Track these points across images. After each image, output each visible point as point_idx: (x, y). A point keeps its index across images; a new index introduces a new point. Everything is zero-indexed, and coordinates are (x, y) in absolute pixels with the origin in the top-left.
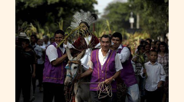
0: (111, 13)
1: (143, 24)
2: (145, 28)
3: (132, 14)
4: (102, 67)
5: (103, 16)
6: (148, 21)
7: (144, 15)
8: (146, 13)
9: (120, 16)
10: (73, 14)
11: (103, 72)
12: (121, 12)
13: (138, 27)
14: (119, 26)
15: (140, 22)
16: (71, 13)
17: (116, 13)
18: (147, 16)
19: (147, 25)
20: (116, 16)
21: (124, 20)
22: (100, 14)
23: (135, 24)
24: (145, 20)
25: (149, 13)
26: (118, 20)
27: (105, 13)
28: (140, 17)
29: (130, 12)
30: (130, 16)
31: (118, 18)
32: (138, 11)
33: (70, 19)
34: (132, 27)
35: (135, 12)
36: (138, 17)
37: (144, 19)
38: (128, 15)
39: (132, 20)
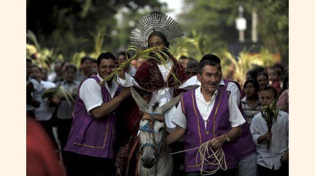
0: (196, 10)
1: (265, 32)
2: (270, 40)
3: (241, 9)
4: (206, 123)
5: (181, 16)
6: (276, 24)
7: (267, 12)
8: (272, 8)
9: (216, 16)
10: (115, 12)
11: (207, 133)
12: (219, 7)
13: (254, 38)
14: (215, 36)
15: (259, 28)
16: (109, 9)
17: (208, 8)
18: (274, 13)
19: (274, 33)
20: (208, 15)
21: (224, 22)
22: (172, 11)
23: (248, 32)
24: (270, 23)
25: (278, 7)
26: (212, 23)
27: (183, 8)
28: (260, 18)
29: (237, 7)
30: (237, 15)
31: (212, 19)
32: (253, 4)
33: (108, 22)
34: (242, 38)
35: (248, 6)
36: (255, 17)
37: (267, 21)
38: (234, 12)
39: (241, 24)
